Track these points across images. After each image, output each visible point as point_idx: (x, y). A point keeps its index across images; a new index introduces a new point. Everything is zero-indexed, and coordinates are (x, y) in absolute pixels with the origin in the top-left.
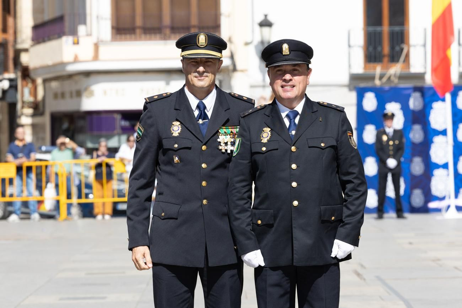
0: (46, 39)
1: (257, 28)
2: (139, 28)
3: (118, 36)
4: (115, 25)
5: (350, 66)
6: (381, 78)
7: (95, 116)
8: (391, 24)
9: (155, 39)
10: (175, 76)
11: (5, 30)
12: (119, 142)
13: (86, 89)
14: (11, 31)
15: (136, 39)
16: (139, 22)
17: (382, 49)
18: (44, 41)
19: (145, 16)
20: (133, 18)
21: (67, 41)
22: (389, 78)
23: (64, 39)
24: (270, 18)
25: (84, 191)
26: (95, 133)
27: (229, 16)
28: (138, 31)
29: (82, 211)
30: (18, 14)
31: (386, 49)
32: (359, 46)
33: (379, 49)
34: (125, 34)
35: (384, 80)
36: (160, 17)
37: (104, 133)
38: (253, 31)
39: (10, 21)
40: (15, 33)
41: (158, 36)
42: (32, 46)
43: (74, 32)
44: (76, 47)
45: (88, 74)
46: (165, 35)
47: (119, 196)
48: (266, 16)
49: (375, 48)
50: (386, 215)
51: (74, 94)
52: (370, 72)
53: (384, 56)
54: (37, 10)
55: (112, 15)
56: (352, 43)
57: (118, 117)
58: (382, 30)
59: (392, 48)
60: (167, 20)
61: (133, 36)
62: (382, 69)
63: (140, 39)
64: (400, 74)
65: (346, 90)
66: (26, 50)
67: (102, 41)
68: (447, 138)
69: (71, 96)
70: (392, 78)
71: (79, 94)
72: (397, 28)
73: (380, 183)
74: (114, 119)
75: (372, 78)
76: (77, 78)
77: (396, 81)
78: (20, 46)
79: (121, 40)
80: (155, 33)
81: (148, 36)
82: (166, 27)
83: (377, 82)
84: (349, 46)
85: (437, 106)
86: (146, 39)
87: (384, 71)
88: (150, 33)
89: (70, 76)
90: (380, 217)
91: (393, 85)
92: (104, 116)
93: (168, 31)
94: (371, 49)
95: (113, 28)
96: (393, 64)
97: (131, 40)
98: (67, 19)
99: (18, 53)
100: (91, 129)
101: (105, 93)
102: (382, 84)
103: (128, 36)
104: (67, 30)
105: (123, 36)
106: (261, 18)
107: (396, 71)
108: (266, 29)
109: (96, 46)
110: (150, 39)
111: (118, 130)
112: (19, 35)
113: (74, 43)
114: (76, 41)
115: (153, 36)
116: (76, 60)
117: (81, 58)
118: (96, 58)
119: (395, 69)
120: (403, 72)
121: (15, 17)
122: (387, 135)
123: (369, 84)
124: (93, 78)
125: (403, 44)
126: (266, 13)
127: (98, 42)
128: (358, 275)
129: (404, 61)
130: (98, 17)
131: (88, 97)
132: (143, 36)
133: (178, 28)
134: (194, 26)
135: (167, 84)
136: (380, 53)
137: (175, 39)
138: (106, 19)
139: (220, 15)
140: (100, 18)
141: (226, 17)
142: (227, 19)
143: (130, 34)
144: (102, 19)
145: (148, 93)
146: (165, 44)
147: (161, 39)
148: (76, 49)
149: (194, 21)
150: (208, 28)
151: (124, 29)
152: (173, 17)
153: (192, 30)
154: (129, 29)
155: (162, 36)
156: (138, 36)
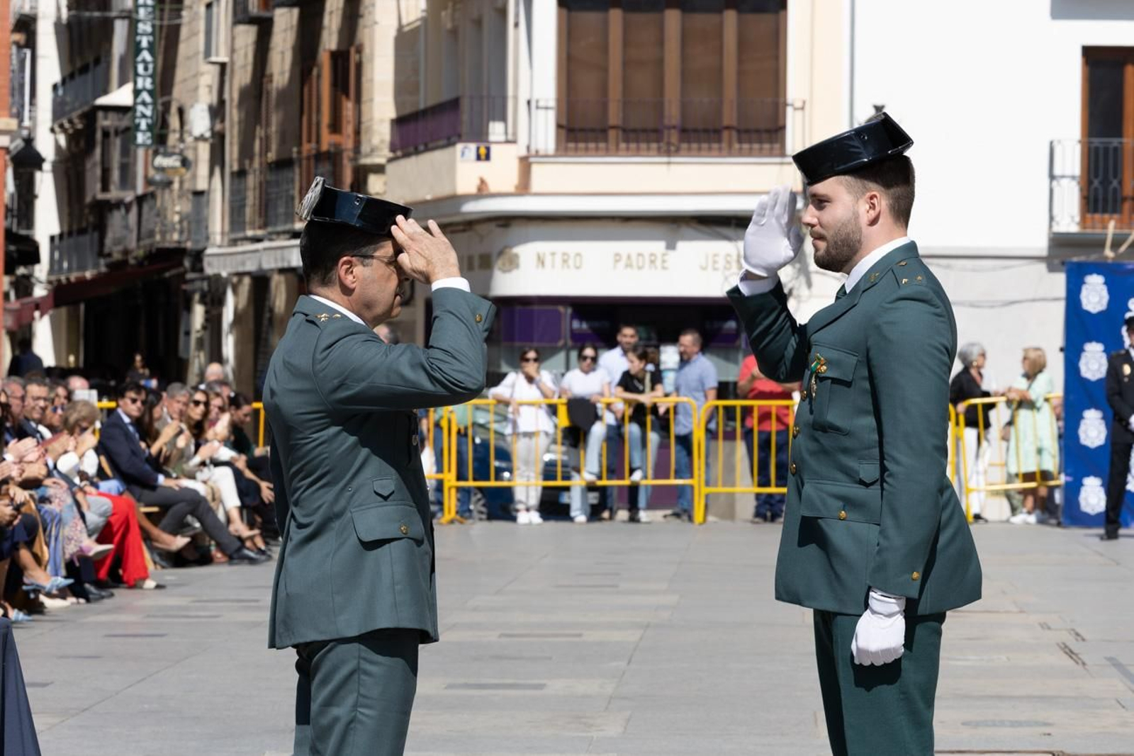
0: (422, 148)
2: (613, 127)
3: (571, 145)
4: (564, 122)
5: (1051, 218)
6: (1116, 245)
7: (518, 308)
9: (648, 154)
10: (685, 230)
11: (336, 127)
12: (568, 363)
13: (501, 253)
14: (349, 129)
15: (607, 153)
16: (614, 116)
17: (1120, 183)
18: (417, 152)
19: (626, 104)
20: (604, 106)
21: (465, 152)
22: (1131, 246)
23: (459, 147)
25: (495, 463)
26: (518, 344)
27: (802, 108)
28: (612, 133)
29: (486, 505)
30: (365, 97)
32: (1073, 177)
33: (1115, 183)
34: (586, 141)
35: (1123, 249)
36: (659, 107)
39: (348, 107)
40: (357, 132)
41: (654, 145)
42: (390, 160)
43: (480, 135)
44: (483, 164)
45: (506, 221)
46: (668, 144)
48: (878, 109)
49: (1105, 183)
50: (1122, 531)
51: (476, 262)
52: (1094, 232)
53: (1124, 199)
54: (403, 87)
55: (559, 100)
56: (1057, 172)
57: (569, 311)
58: (1121, 143)
60: (673, 113)
61: (602, 145)
62: (1119, 225)
63: (617, 153)
65: (1042, 267)
66: (379, 169)
67: (537, 154)
73: (1112, 464)
74: (559, 314)
76: (481, 229)
78: (365, 161)
79: (576, 153)
80: (648, 141)
81: (633, 146)
82: (669, 128)
83: (1109, 253)
84: (1052, 177)
86: (628, 152)
87: (1126, 231)
88: (637, 141)
89: (472, 223)
90: (1112, 535)
92: (536, 307)
93: (674, 137)
94: (1096, 183)
95: (559, 126)
97: (597, 152)
98: (465, 105)
99: (362, 175)
100: (511, 339)
101: (541, 261)
102: (1118, 256)
103: (592, 146)
104: (465, 129)
105: (582, 146)
109: (525, 164)
110: (638, 153)
111: (566, 339)
112: (364, 138)
113: (479, 158)
114: (483, 151)
115: (643, 146)
116: (482, 192)
117: (493, 187)
118: (524, 187)
121: (358, 100)
122: (1131, 364)
123: (1093, 257)
124: (516, 230)
126: (879, 103)
127: (529, 155)
128: (1070, 653)
130: (529, 103)
132: (623, 145)
133: (695, 131)
134: (728, 128)
135: (671, 246)
136: (1115, 190)
137: (689, 153)
138: (547, 108)
139: (785, 105)
140: (533, 105)
141: (796, 109)
142: (799, 113)
143: (596, 140)
144: (538, 107)
145: (629, 265)
146: (669, 163)
147: (660, 153)
148: (483, 168)
149: (729, 117)
150: (758, 131)
151: (582, 130)
152: (684, 106)
153: (725, 134)
154: (593, 130)
155: (663, 145)
156: (612, 146)
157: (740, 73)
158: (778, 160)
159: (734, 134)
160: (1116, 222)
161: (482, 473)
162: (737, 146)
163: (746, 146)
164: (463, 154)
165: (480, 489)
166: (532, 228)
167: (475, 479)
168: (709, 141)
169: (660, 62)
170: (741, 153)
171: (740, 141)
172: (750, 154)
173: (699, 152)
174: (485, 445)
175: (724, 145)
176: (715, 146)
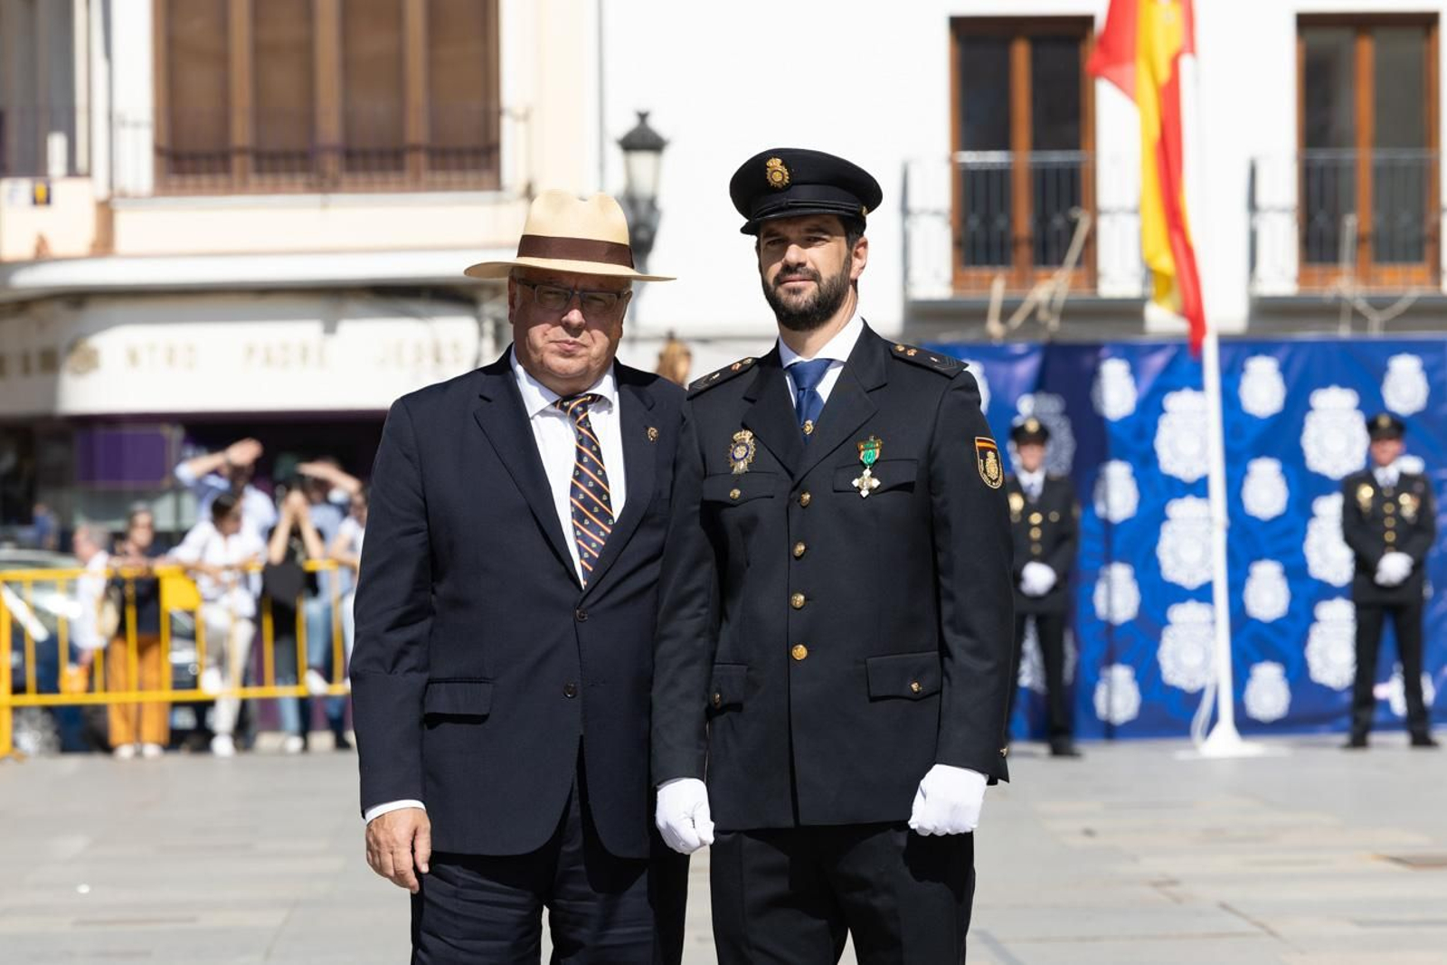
1: (615, 153)
2: (242, 151)
3: (175, 180)
4: (164, 143)
5: (906, 274)
6: (1006, 313)
7: (101, 432)
8: (1038, 144)
9: (291, 190)
10: (353, 305)
12: (178, 513)
13: (72, 347)
15: (229, 190)
16: (241, 133)
17: (1011, 221)
19: (260, 115)
20: (224, 120)
21: (12, 193)
22: (1033, 315)
24: (658, 124)
26: (102, 485)
27: (526, 117)
28: (237, 162)
29: (57, 732)
31: (1024, 223)
32: (937, 213)
33: (1001, 222)
34: (196, 172)
35: (1017, 320)
36: (309, 119)
37: (129, 485)
38: (602, 166)
41: (300, 179)
43: (35, 166)
44: (42, 213)
45: (78, 298)
46: (323, 175)
47: (177, 685)
48: (643, 117)
49: (987, 221)
51: (35, 362)
52: (972, 295)
53: (1015, 244)
55: (157, 113)
56: (914, 204)
57: (175, 434)
58: (1009, 164)
59: (1042, 219)
60: (330, 128)
61: (221, 179)
62: (1008, 287)
63: (244, 189)
64: (1067, 302)
67: (124, 195)
68: (1208, 505)
69: (26, 369)
70: (1043, 315)
71: (50, 362)
72: (1056, 157)
74: (162, 442)
75: (977, 314)
76: (42, 311)
77: (1054, 323)
79: (182, 190)
80: (291, 171)
81: (268, 179)
82: (328, 150)
83: (995, 328)
84: (905, 212)
85: (1179, 403)
86: (261, 190)
87: (1015, 294)
88: (274, 171)
89: (25, 305)
91: (1043, 338)
92: (128, 431)
93: (331, 164)
94: (974, 222)
95: (159, 151)
96: (1042, 272)
97: (214, 190)
98: (13, 122)
100: (89, 476)
101: (133, 358)
102: (1011, 335)
103: (205, 180)
104: (13, 156)
105: (190, 180)
106: (626, 124)
107: (1053, 294)
108: (643, 161)
109: (106, 211)
110: (276, 190)
113: (35, 202)
114: (41, 194)
115: (284, 179)
116: (41, 256)
117: (57, 248)
118: (104, 245)
119: (1052, 288)
120: (1073, 297)
122: (1025, 495)
123: (969, 335)
124: (94, 311)
125: (1076, 208)
126: (643, 109)
127: (111, 196)
129: (1079, 263)
130: (110, 117)
131: (78, 373)
132: (253, 179)
133: (365, 154)
134: (416, 148)
135: (330, 329)
136: (1002, 234)
137: (354, 189)
138: (136, 125)
139: (499, 113)
140: (115, 118)
141: (517, 118)
142: (521, 127)
143: (211, 171)
144: (124, 123)
145: (268, 360)
146: (324, 206)
147: (311, 188)
148: (42, 219)
149: (417, 131)
150: (460, 153)
151: (194, 157)
152: (348, 120)
153: (410, 159)
154: (209, 157)
155: (314, 178)
156: (236, 178)
157: (433, 63)
158: (488, 195)
159: (422, 159)
160: (1008, 279)
161: (49, 682)
162: (426, 176)
163: (440, 177)
164: (11, 196)
165: (49, 710)
166: (119, 309)
167: (40, 691)
168: (382, 168)
169: (307, 49)
170: (432, 187)
171: (433, 167)
172: (447, 187)
173: (369, 188)
174: (53, 641)
175: (408, 176)
176: (393, 177)
